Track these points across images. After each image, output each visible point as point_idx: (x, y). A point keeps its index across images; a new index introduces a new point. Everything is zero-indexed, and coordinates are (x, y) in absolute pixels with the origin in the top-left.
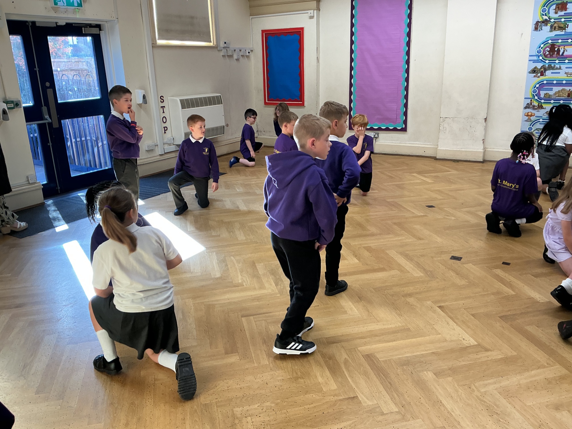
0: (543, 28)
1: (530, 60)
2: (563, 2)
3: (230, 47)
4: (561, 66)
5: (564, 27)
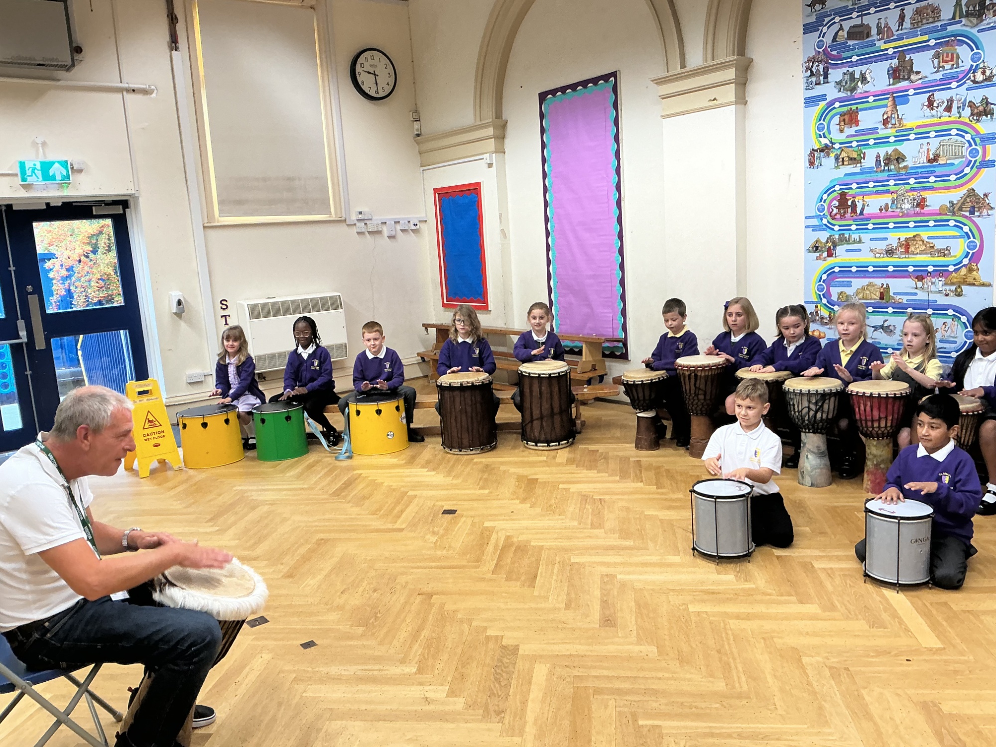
1: (807, 227)
2: (851, 109)
3: (374, 218)
4: (862, 235)
5: (858, 158)
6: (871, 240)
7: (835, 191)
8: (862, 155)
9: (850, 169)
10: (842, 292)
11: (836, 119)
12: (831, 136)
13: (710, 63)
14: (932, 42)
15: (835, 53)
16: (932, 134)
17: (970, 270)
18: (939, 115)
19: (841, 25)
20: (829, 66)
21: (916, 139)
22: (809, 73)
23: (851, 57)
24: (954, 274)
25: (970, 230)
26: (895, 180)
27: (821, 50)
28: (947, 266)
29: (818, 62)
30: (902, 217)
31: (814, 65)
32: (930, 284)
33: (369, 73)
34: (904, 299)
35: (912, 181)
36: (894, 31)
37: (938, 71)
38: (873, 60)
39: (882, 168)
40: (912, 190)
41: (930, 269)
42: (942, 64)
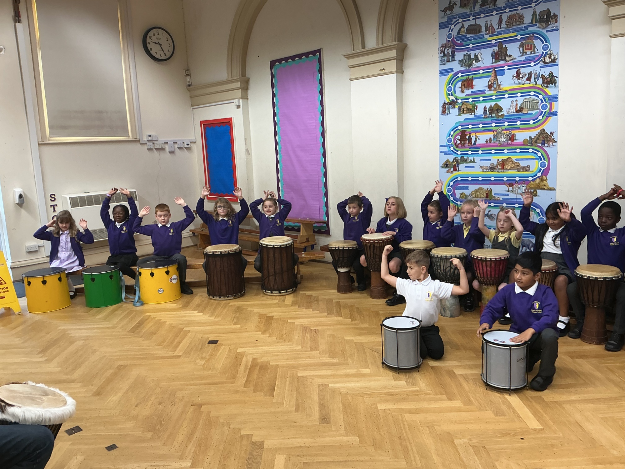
0: (451, 110)
1: (441, 152)
2: (469, 77)
3: (159, 139)
4: (475, 157)
5: (473, 109)
6: (481, 160)
7: (458, 129)
8: (475, 107)
9: (467, 116)
10: (462, 193)
11: (459, 84)
12: (456, 95)
13: (381, 46)
14: (519, 37)
15: (459, 42)
16: (519, 95)
17: (542, 180)
18: (523, 82)
19: (463, 24)
20: (455, 50)
21: (509, 97)
22: (442, 54)
23: (469, 45)
24: (532, 182)
25: (542, 155)
26: (496, 123)
27: (450, 40)
28: (528, 177)
29: (448, 47)
30: (500, 146)
31: (446, 50)
32: (517, 188)
33: (155, 43)
34: (501, 197)
35: (506, 124)
36: (496, 29)
37: (522, 55)
38: (483, 47)
39: (488, 116)
40: (506, 129)
41: (517, 179)
42: (525, 51)
